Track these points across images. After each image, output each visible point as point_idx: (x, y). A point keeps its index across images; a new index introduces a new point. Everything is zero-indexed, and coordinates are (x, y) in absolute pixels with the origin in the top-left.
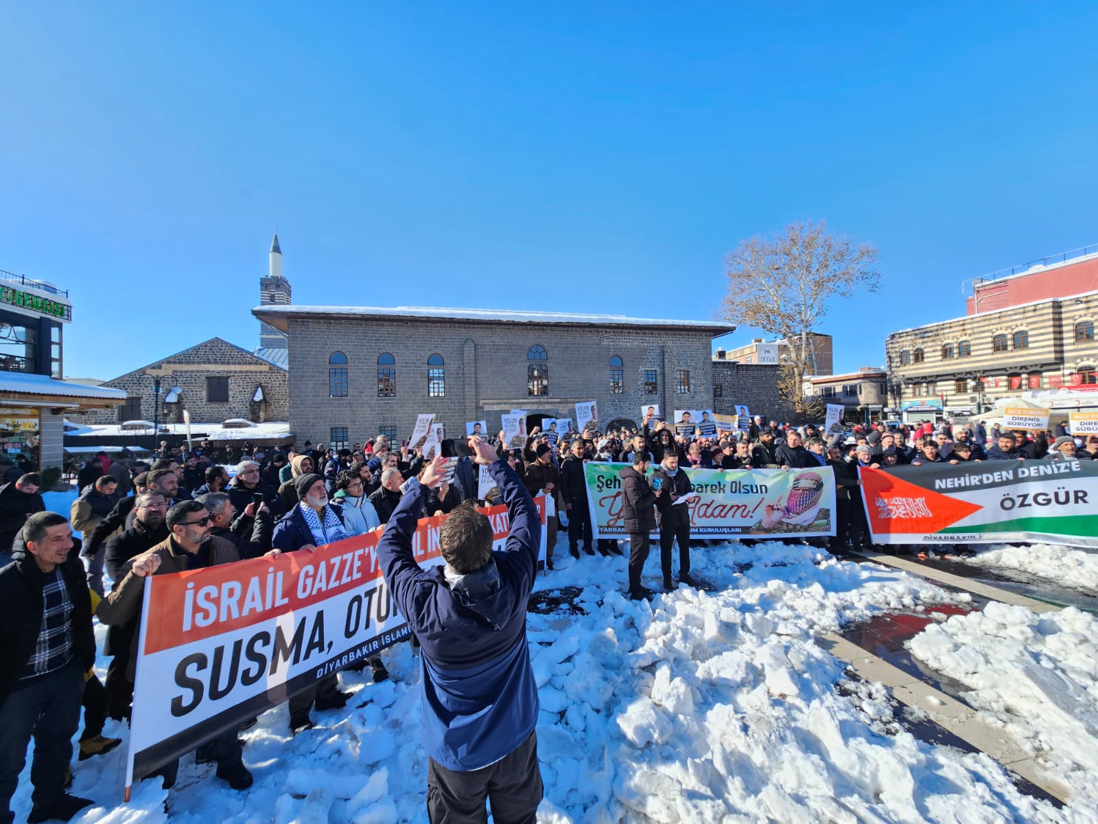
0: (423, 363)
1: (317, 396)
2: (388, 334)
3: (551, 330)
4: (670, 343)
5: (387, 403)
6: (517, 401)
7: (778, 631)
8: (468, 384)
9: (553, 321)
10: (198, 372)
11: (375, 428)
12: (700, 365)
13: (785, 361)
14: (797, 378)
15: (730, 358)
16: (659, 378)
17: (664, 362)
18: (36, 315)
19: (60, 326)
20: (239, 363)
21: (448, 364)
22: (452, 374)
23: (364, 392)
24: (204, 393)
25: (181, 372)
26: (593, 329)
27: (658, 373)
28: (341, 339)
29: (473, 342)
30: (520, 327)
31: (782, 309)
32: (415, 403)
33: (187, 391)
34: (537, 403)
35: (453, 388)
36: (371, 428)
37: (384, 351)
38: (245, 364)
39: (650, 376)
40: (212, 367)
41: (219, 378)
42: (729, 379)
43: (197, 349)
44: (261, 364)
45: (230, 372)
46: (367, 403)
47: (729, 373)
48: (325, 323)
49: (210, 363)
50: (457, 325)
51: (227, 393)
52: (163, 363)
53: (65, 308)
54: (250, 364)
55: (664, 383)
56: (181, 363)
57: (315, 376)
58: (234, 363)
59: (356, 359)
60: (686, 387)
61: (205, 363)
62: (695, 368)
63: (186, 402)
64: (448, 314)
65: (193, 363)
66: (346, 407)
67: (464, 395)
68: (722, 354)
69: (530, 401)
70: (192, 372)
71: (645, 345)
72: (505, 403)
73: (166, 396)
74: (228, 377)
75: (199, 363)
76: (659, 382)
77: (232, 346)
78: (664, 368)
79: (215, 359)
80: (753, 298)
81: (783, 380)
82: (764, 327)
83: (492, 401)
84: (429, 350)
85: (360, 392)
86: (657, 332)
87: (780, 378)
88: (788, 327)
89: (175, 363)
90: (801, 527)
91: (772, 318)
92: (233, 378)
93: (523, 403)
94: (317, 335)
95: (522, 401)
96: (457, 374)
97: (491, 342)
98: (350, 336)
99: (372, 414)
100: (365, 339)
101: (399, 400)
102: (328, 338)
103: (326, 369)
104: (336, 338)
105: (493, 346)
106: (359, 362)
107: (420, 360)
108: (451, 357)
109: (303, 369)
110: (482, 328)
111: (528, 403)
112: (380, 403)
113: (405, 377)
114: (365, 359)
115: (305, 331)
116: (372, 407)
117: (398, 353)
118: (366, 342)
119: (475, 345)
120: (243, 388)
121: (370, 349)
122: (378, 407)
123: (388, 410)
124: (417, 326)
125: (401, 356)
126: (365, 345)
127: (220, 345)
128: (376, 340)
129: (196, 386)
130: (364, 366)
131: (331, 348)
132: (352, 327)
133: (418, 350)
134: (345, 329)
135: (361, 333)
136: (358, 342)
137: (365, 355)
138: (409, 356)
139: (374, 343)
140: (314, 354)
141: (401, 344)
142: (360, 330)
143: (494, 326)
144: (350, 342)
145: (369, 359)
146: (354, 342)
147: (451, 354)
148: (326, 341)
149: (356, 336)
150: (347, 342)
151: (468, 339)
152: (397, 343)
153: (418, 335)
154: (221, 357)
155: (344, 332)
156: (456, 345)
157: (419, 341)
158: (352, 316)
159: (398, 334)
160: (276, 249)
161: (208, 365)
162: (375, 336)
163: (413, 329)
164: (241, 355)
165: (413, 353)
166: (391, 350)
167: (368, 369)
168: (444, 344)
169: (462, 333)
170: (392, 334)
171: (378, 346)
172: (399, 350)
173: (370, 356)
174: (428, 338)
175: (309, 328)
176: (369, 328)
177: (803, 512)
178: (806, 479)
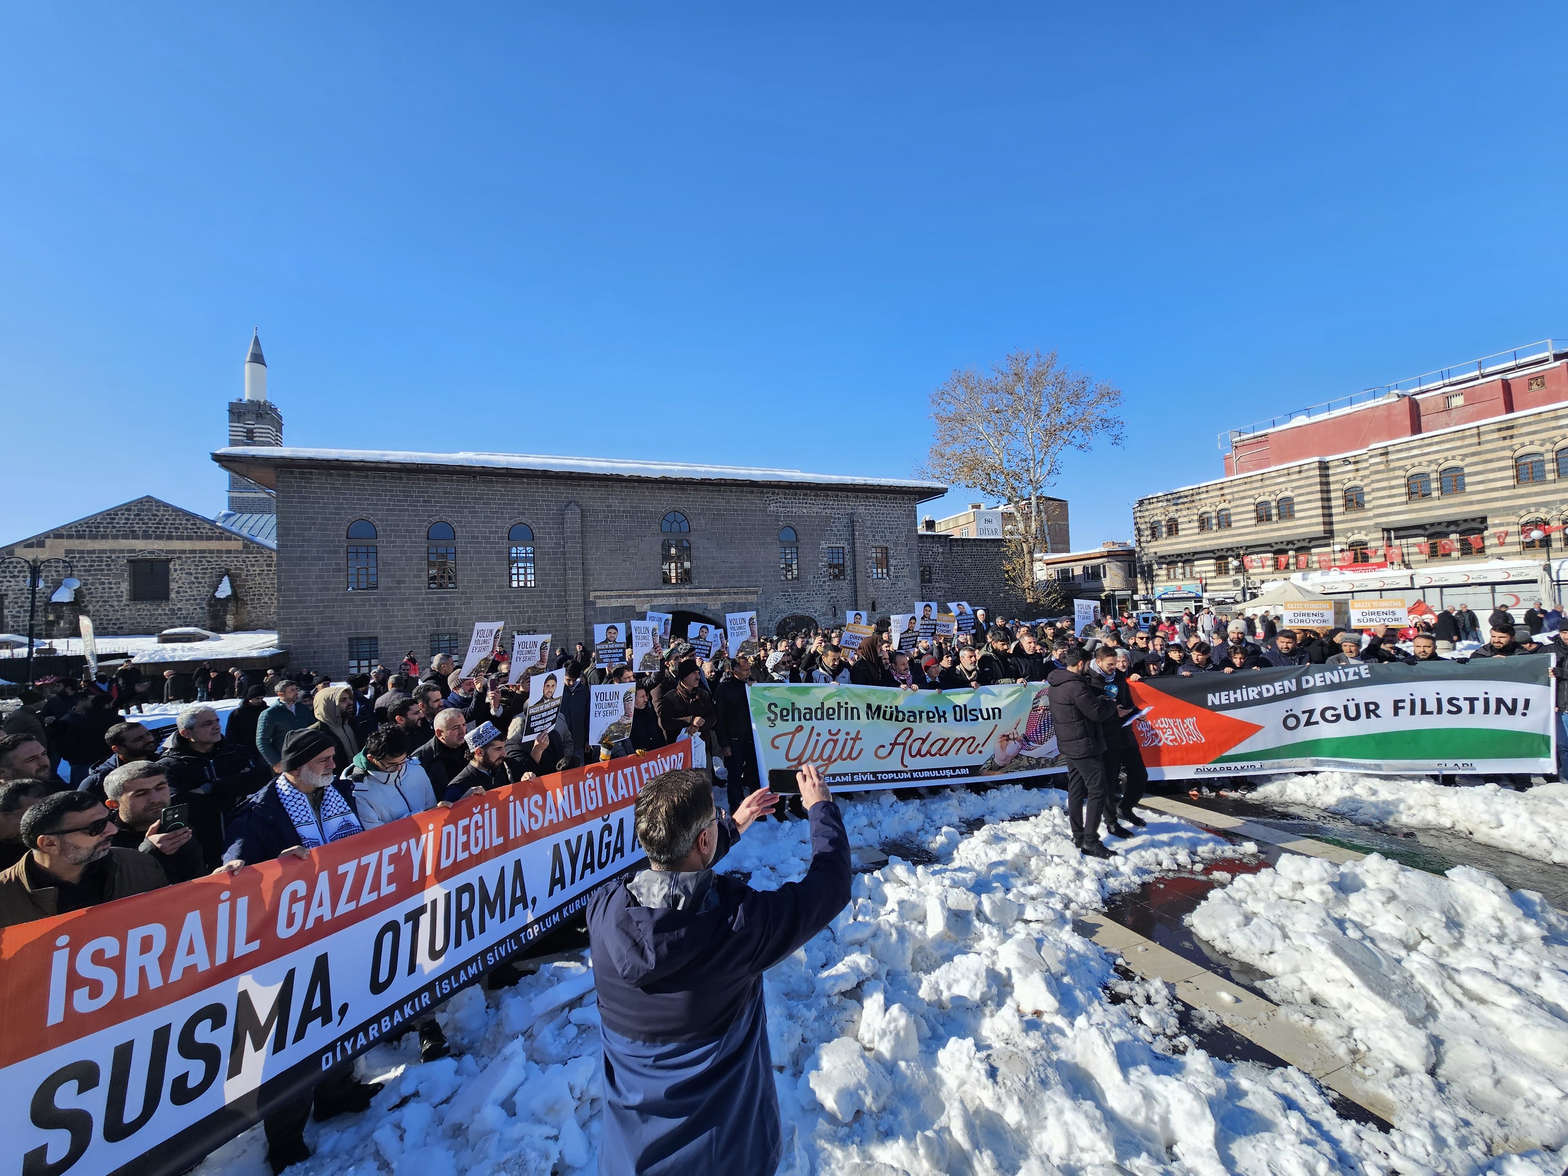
0: (502, 538)
1: (327, 589)
2: (445, 493)
3: (696, 490)
4: (861, 510)
5: (443, 599)
6: (647, 592)
7: (1025, 917)
8: (572, 569)
9: (698, 477)
10: (113, 551)
11: (424, 637)
12: (902, 539)
13: (1011, 533)
14: (1027, 558)
15: (940, 529)
16: (847, 557)
17: (853, 535)
20: (190, 538)
21: (541, 538)
22: (548, 553)
23: (404, 582)
24: (125, 586)
25: (80, 552)
26: (755, 489)
27: (846, 551)
28: (367, 499)
29: (579, 506)
30: (650, 485)
31: (1006, 464)
32: (489, 598)
33: (92, 584)
34: (675, 595)
35: (549, 575)
36: (416, 638)
37: (437, 518)
38: (200, 538)
39: (836, 555)
40: (139, 544)
41: (152, 561)
42: (940, 558)
43: (111, 515)
44: (229, 539)
45: (174, 552)
46: (408, 599)
47: (940, 550)
48: (338, 475)
49: (136, 537)
50: (554, 481)
51: (168, 585)
52: (48, 537)
54: (209, 538)
55: (854, 564)
56: (80, 536)
57: (322, 559)
58: (181, 538)
59: (392, 531)
60: (885, 571)
61: (125, 537)
62: (896, 544)
63: (90, 602)
64: (540, 465)
65: (105, 537)
66: (375, 605)
67: (565, 586)
68: (930, 525)
69: (665, 592)
70: (103, 551)
71: (828, 511)
72: (628, 596)
73: (53, 593)
74: (169, 561)
75: (116, 537)
76: (848, 563)
77: (176, 510)
78: (854, 543)
79: (144, 531)
80: (968, 450)
81: (1010, 560)
82: (984, 489)
83: (608, 593)
84: (510, 518)
85: (399, 582)
86: (844, 494)
87: (1005, 556)
88: (1013, 488)
89: (70, 537)
90: (1047, 760)
91: (993, 476)
92: (178, 562)
93: (655, 596)
94: (326, 493)
95: (653, 592)
96: (555, 553)
97: (607, 506)
98: (381, 495)
99: (417, 615)
100: (406, 501)
101: (463, 593)
102: (344, 499)
103: (342, 546)
104: (358, 499)
105: (609, 511)
106: (396, 536)
107: (497, 532)
108: (544, 528)
109: (303, 546)
110: (593, 486)
111: (662, 595)
112: (432, 599)
113: (471, 559)
114: (407, 531)
115: (306, 487)
116: (418, 604)
117: (460, 522)
118: (409, 506)
119: (582, 511)
120: (196, 578)
121: (415, 516)
122: (428, 605)
123: (444, 609)
124: (492, 482)
125: (465, 527)
126: (407, 510)
127: (154, 508)
128: (424, 501)
129: (109, 575)
130: (406, 542)
131: (350, 514)
132: (385, 482)
133: (492, 518)
134: (374, 486)
135: (401, 491)
136: (394, 505)
137: (406, 525)
138: (478, 527)
139: (421, 506)
140: (321, 524)
141: (466, 507)
142: (398, 487)
143: (610, 483)
144: (382, 505)
145: (413, 531)
146: (388, 505)
147: (545, 523)
148: (341, 504)
149: (392, 496)
150: (377, 505)
151: (571, 502)
152: (459, 507)
153: (492, 494)
154: (157, 528)
155: (372, 490)
156: (553, 510)
157: (494, 504)
158: (385, 465)
159: (460, 493)
160: (258, 358)
161: (131, 541)
162: (423, 497)
163: (485, 486)
164: (193, 525)
165: (484, 522)
166: (450, 517)
167: (412, 547)
168: (533, 510)
169: (563, 493)
170: (451, 493)
171: (427, 511)
172: (462, 517)
173: (415, 526)
174: (509, 500)
175: (313, 483)
176: (413, 483)
177: (1046, 740)
178: (1047, 695)
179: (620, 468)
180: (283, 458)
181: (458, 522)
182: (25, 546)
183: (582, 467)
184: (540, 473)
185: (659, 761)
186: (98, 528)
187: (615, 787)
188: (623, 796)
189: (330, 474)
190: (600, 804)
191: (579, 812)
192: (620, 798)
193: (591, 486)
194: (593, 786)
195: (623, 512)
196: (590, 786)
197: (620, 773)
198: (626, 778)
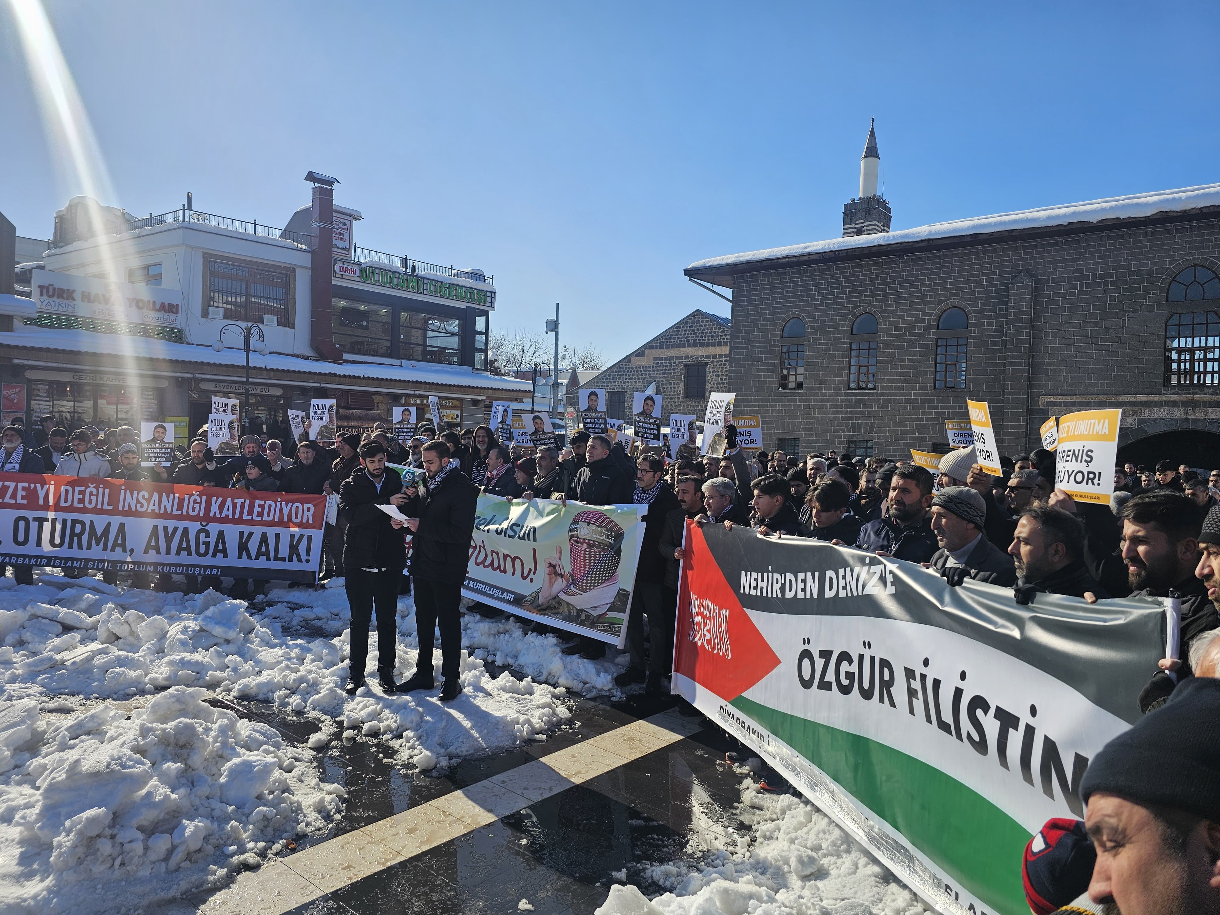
0: (929, 327)
1: (762, 389)
2: (871, 279)
5: (861, 401)
6: (1132, 398)
8: (1012, 364)
10: (677, 358)
11: (840, 442)
18: (462, 305)
19: (486, 314)
20: (719, 344)
21: (976, 325)
22: (985, 344)
23: (825, 382)
24: (682, 386)
25: (662, 359)
28: (800, 296)
29: (1031, 276)
32: (909, 401)
33: (665, 384)
34: (1184, 404)
35: (985, 373)
36: (833, 442)
37: (861, 310)
38: (726, 344)
40: (691, 351)
41: (698, 365)
43: (676, 327)
45: (710, 357)
46: (828, 401)
49: (689, 345)
50: (998, 246)
51: (705, 386)
52: (646, 348)
53: (489, 294)
56: (661, 347)
57: (760, 359)
58: (714, 345)
61: (684, 346)
65: (673, 346)
66: (799, 406)
67: (1003, 387)
69: (1165, 398)
70: (672, 358)
74: (707, 364)
75: (679, 346)
79: (695, 340)
83: (1068, 398)
84: (940, 302)
85: (821, 382)
89: (656, 347)
90: (588, 616)
92: (712, 365)
93: (1148, 404)
94: (768, 294)
95: (1144, 398)
96: (994, 344)
97: (1075, 271)
98: (811, 290)
99: (835, 418)
100: (833, 294)
101: (882, 395)
102: (781, 298)
103: (776, 346)
104: (793, 297)
105: (1078, 279)
106: (822, 333)
107: (923, 321)
108: (982, 311)
109: (747, 348)
110: (1056, 244)
111: (1160, 404)
112: (849, 401)
113: (893, 354)
114: (832, 326)
115: (753, 290)
116: (837, 406)
117: (884, 312)
118: (835, 298)
119: (1037, 282)
120: (721, 379)
121: (840, 309)
122: (847, 407)
123: (862, 413)
124: (921, 259)
125: (889, 317)
126: (833, 304)
127: (701, 320)
128: (850, 292)
129: (673, 377)
130: (830, 339)
131: (785, 313)
132: (816, 276)
133: (919, 304)
134: (806, 281)
135: (829, 283)
136: (822, 300)
137: (832, 320)
138: (903, 316)
139: (847, 298)
140: (762, 325)
141: (892, 294)
142: (827, 279)
143: (1082, 236)
144: (812, 300)
145: (838, 326)
146: (818, 300)
147: (983, 304)
148: (779, 303)
149: (821, 289)
150: (807, 301)
151: (1021, 271)
152: (884, 295)
153: (922, 275)
154: (701, 337)
155: (804, 286)
156: (996, 285)
157: (922, 286)
158: (806, 258)
159: (886, 278)
160: (872, 152)
161: (687, 349)
162: (849, 287)
163: (914, 265)
164: (722, 332)
165: (910, 310)
166: (874, 307)
167: (835, 344)
168: (970, 288)
169: (1011, 261)
170: (877, 279)
171: (853, 302)
172: (886, 306)
173: (840, 320)
174: (940, 278)
175: (759, 285)
176: (840, 273)
177: (590, 589)
178: (588, 524)
179: (1085, 212)
180: (729, 265)
181: (881, 312)
182: (636, 356)
183: (1028, 220)
184: (969, 239)
185: (279, 503)
186: (670, 339)
187: (221, 507)
188: (227, 516)
189: (771, 274)
190: (202, 514)
191: (179, 513)
192: (223, 516)
193: (1052, 245)
194: (198, 501)
195: (1101, 276)
196: (195, 500)
197: (229, 501)
198: (234, 505)
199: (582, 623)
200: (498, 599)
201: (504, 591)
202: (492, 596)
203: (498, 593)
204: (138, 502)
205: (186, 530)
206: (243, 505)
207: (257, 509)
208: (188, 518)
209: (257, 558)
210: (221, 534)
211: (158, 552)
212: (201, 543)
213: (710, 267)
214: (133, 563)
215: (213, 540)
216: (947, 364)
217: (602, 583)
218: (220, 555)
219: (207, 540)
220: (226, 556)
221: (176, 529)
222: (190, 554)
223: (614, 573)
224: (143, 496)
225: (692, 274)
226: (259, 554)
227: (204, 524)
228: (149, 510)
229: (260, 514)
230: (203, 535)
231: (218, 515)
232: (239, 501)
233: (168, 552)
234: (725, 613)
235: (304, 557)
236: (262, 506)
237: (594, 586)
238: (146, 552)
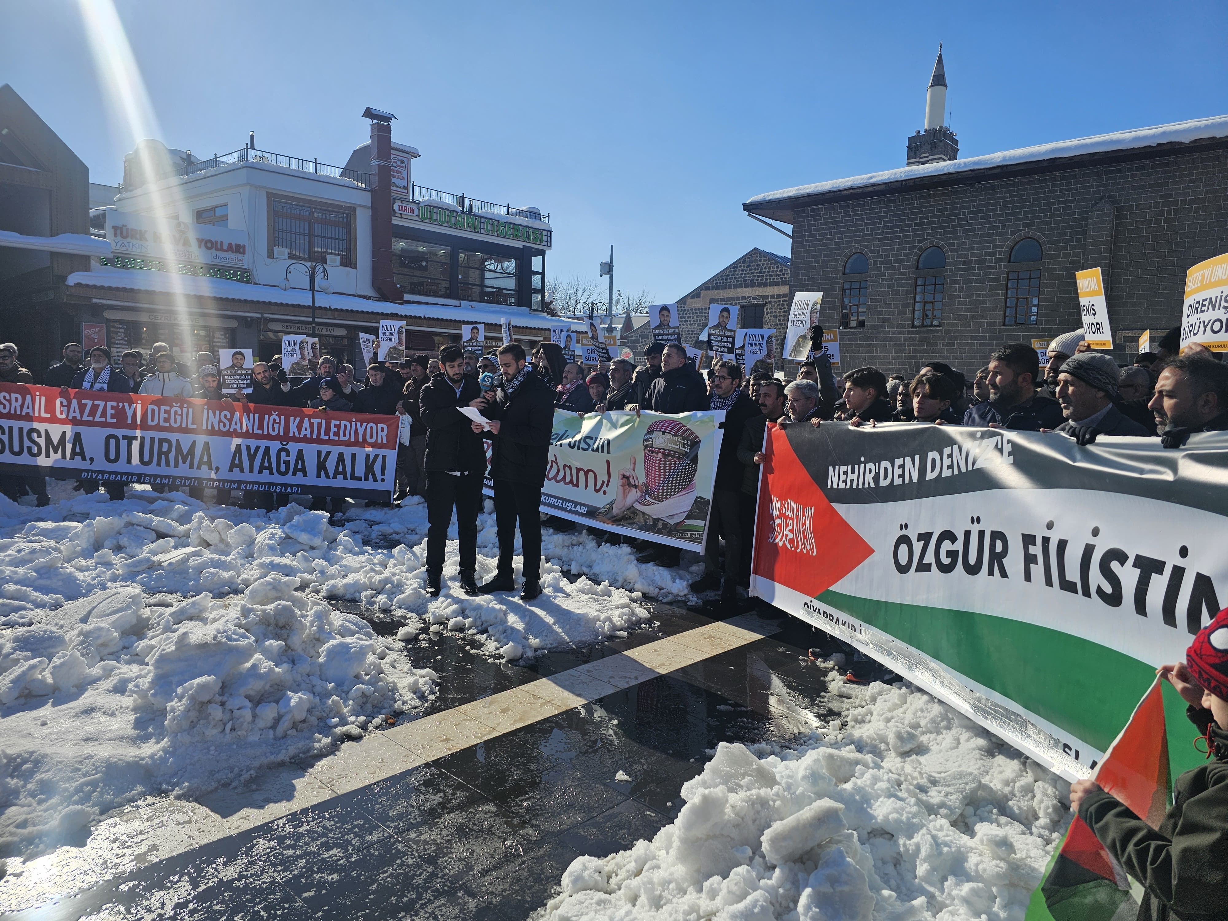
0: (1000, 260)
2: (939, 210)
5: (925, 338)
10: (734, 298)
18: (519, 244)
19: (542, 253)
20: (777, 284)
21: (1050, 257)
22: (1059, 277)
23: (888, 320)
25: (717, 300)
28: (863, 230)
29: (1113, 203)
35: (1057, 307)
37: (928, 243)
38: (784, 283)
40: (747, 292)
41: (755, 306)
43: (733, 267)
45: (766, 297)
46: (891, 339)
49: (747, 286)
50: (1078, 171)
53: (545, 233)
56: (718, 288)
58: (772, 284)
59: (882, 262)
61: (741, 286)
64: (1046, 153)
65: (730, 287)
66: (861, 346)
70: (728, 299)
74: (764, 305)
75: (735, 287)
79: (752, 280)
84: (1013, 233)
85: (884, 320)
89: (713, 288)
90: (665, 525)
92: (769, 306)
94: (830, 229)
96: (1070, 276)
97: (1162, 197)
98: (876, 223)
99: (898, 357)
100: (898, 227)
101: (947, 332)
102: (843, 232)
103: (838, 283)
104: (856, 231)
106: (887, 269)
107: (994, 253)
108: (1059, 242)
110: (1143, 168)
112: (913, 339)
113: (961, 289)
114: (896, 261)
115: (814, 225)
116: (900, 345)
117: (952, 245)
118: (901, 232)
119: (1119, 209)
120: (779, 320)
121: (906, 243)
122: (910, 345)
123: (926, 351)
124: (993, 188)
125: (957, 250)
126: (898, 237)
127: (758, 258)
128: (916, 225)
130: (895, 274)
131: (847, 248)
132: (881, 208)
133: (991, 235)
134: (870, 214)
135: (894, 216)
136: (887, 233)
137: (897, 255)
138: (972, 249)
139: (913, 231)
140: (823, 261)
141: (961, 226)
142: (892, 211)
143: (1171, 158)
144: (876, 234)
145: (903, 261)
146: (882, 233)
147: (1060, 235)
148: (841, 238)
149: (886, 222)
150: (871, 235)
151: (1101, 198)
152: (953, 226)
153: (994, 204)
154: (759, 276)
155: (868, 219)
156: (1074, 214)
157: (994, 216)
158: (871, 189)
159: (956, 209)
160: (939, 80)
161: (744, 289)
162: (916, 219)
163: (985, 195)
164: (781, 271)
165: (980, 242)
166: (942, 239)
167: (900, 279)
168: (1045, 217)
169: (1090, 187)
170: (946, 210)
171: (919, 235)
172: (955, 238)
173: (905, 255)
174: (1013, 208)
175: (820, 219)
176: (906, 205)
177: (666, 498)
178: (664, 433)
179: (1177, 132)
180: (789, 198)
181: (950, 245)
182: (692, 297)
183: (1112, 142)
184: (1046, 164)
185: (354, 424)
186: (727, 279)
187: (299, 427)
188: (305, 435)
189: (833, 207)
190: (282, 434)
191: (260, 432)
192: (302, 436)
193: (1137, 169)
194: (277, 421)
195: (1192, 202)
196: (274, 420)
197: (306, 420)
198: (312, 425)
199: (659, 532)
200: (571, 512)
201: (576, 504)
202: (565, 510)
203: (570, 506)
204: (220, 421)
205: (267, 449)
206: (320, 425)
207: (333, 430)
208: (268, 437)
209: (335, 477)
210: (300, 452)
211: (242, 471)
212: (282, 462)
213: (769, 201)
214: (219, 480)
215: (292, 459)
216: (1018, 299)
217: (678, 492)
218: (300, 474)
219: (287, 458)
220: (305, 475)
221: (258, 448)
222: (271, 473)
223: (691, 481)
224: (225, 416)
225: (751, 208)
226: (336, 473)
227: (284, 443)
228: (232, 430)
229: (337, 434)
230: (283, 454)
231: (297, 435)
232: (316, 421)
233: (251, 471)
234: (810, 511)
235: (379, 476)
236: (338, 426)
237: (671, 495)
238: (231, 470)
